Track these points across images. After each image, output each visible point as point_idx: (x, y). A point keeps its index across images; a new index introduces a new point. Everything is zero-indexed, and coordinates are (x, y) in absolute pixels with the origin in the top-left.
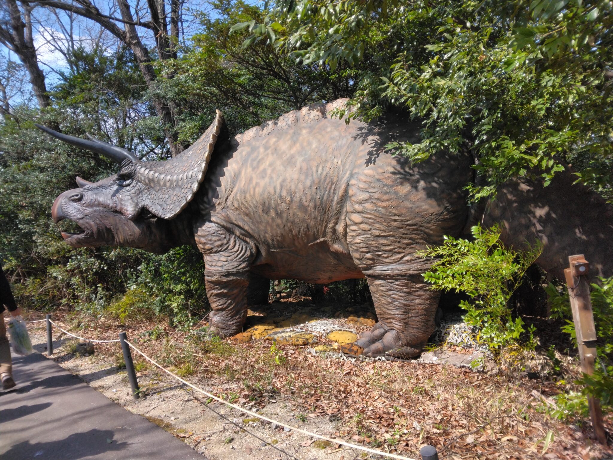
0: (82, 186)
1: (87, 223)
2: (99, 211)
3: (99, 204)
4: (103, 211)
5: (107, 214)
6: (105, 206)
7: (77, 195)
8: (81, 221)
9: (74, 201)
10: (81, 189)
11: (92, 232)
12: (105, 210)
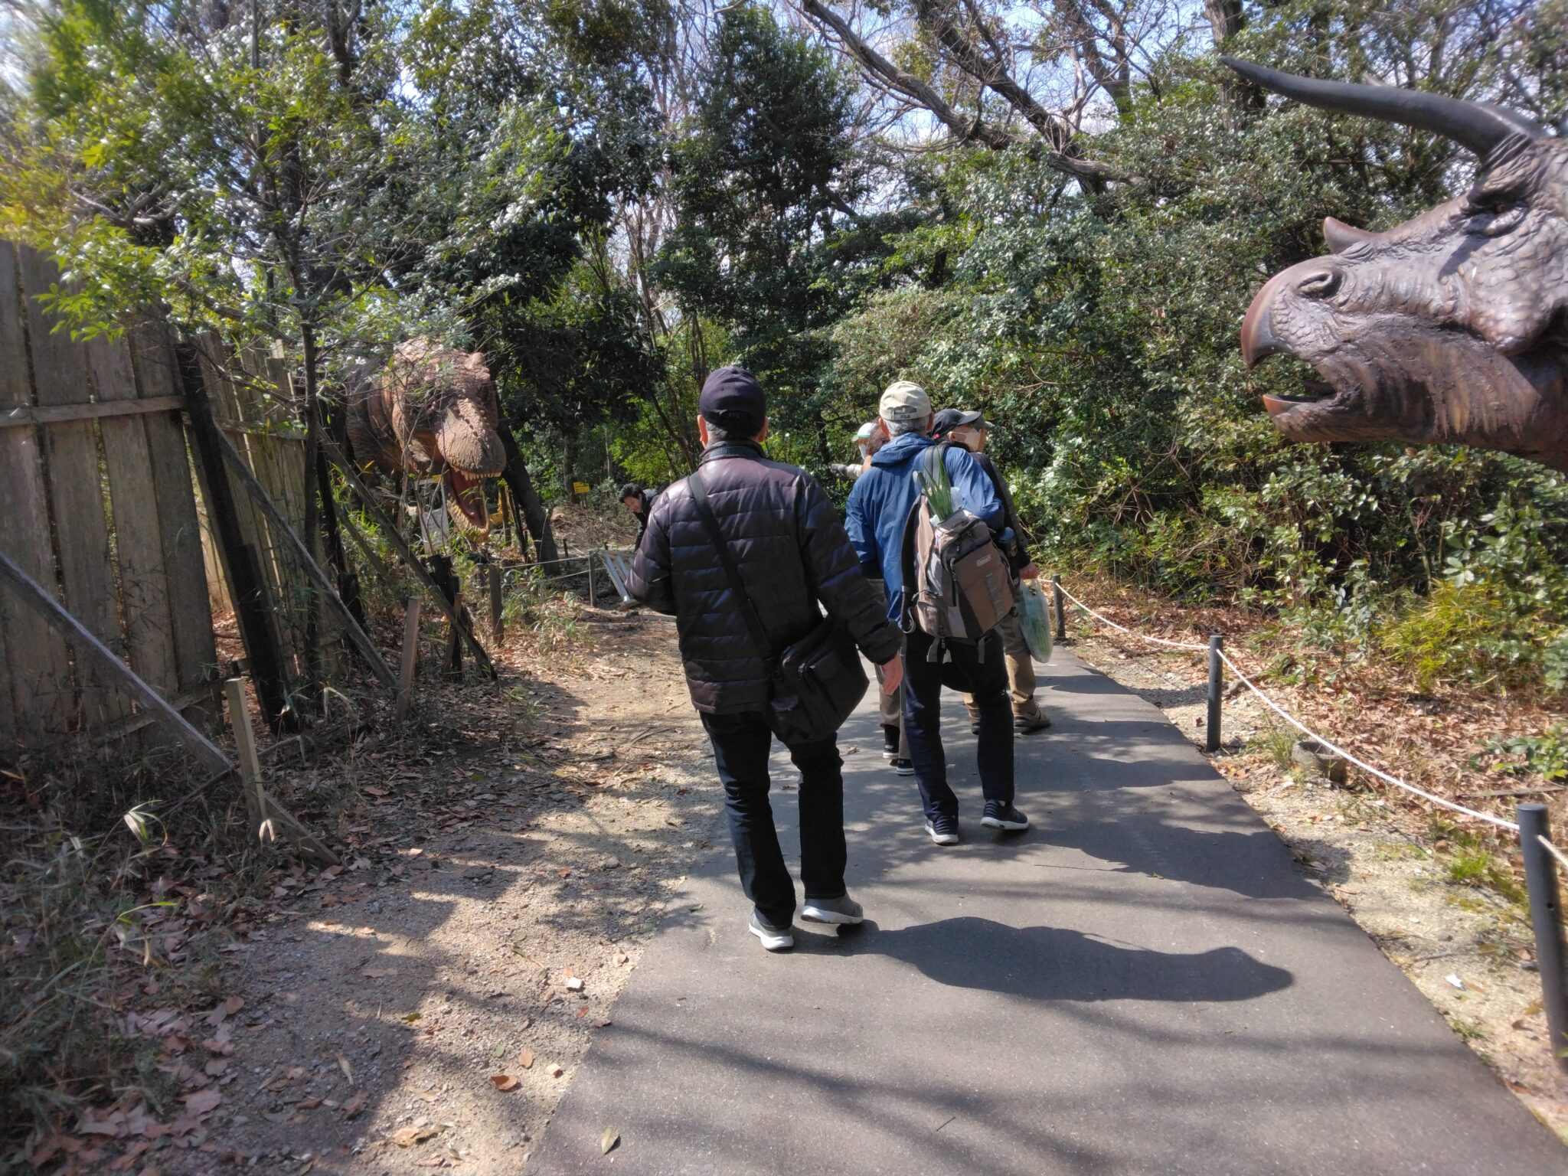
0: (1340, 246)
1: (1347, 365)
2: (1391, 327)
3: (1394, 303)
4: (1404, 325)
5: (1416, 334)
6: (1415, 308)
7: (1322, 278)
8: (1326, 360)
9: (1312, 295)
10: (1336, 258)
11: (1361, 396)
12: (1411, 320)
